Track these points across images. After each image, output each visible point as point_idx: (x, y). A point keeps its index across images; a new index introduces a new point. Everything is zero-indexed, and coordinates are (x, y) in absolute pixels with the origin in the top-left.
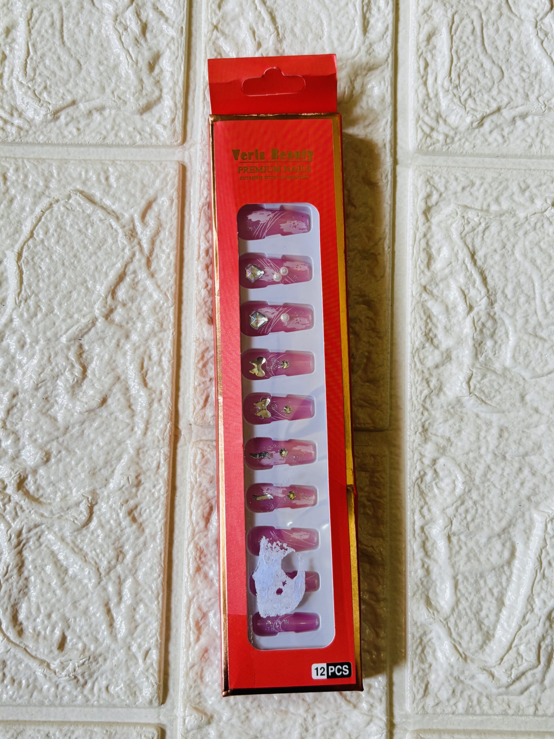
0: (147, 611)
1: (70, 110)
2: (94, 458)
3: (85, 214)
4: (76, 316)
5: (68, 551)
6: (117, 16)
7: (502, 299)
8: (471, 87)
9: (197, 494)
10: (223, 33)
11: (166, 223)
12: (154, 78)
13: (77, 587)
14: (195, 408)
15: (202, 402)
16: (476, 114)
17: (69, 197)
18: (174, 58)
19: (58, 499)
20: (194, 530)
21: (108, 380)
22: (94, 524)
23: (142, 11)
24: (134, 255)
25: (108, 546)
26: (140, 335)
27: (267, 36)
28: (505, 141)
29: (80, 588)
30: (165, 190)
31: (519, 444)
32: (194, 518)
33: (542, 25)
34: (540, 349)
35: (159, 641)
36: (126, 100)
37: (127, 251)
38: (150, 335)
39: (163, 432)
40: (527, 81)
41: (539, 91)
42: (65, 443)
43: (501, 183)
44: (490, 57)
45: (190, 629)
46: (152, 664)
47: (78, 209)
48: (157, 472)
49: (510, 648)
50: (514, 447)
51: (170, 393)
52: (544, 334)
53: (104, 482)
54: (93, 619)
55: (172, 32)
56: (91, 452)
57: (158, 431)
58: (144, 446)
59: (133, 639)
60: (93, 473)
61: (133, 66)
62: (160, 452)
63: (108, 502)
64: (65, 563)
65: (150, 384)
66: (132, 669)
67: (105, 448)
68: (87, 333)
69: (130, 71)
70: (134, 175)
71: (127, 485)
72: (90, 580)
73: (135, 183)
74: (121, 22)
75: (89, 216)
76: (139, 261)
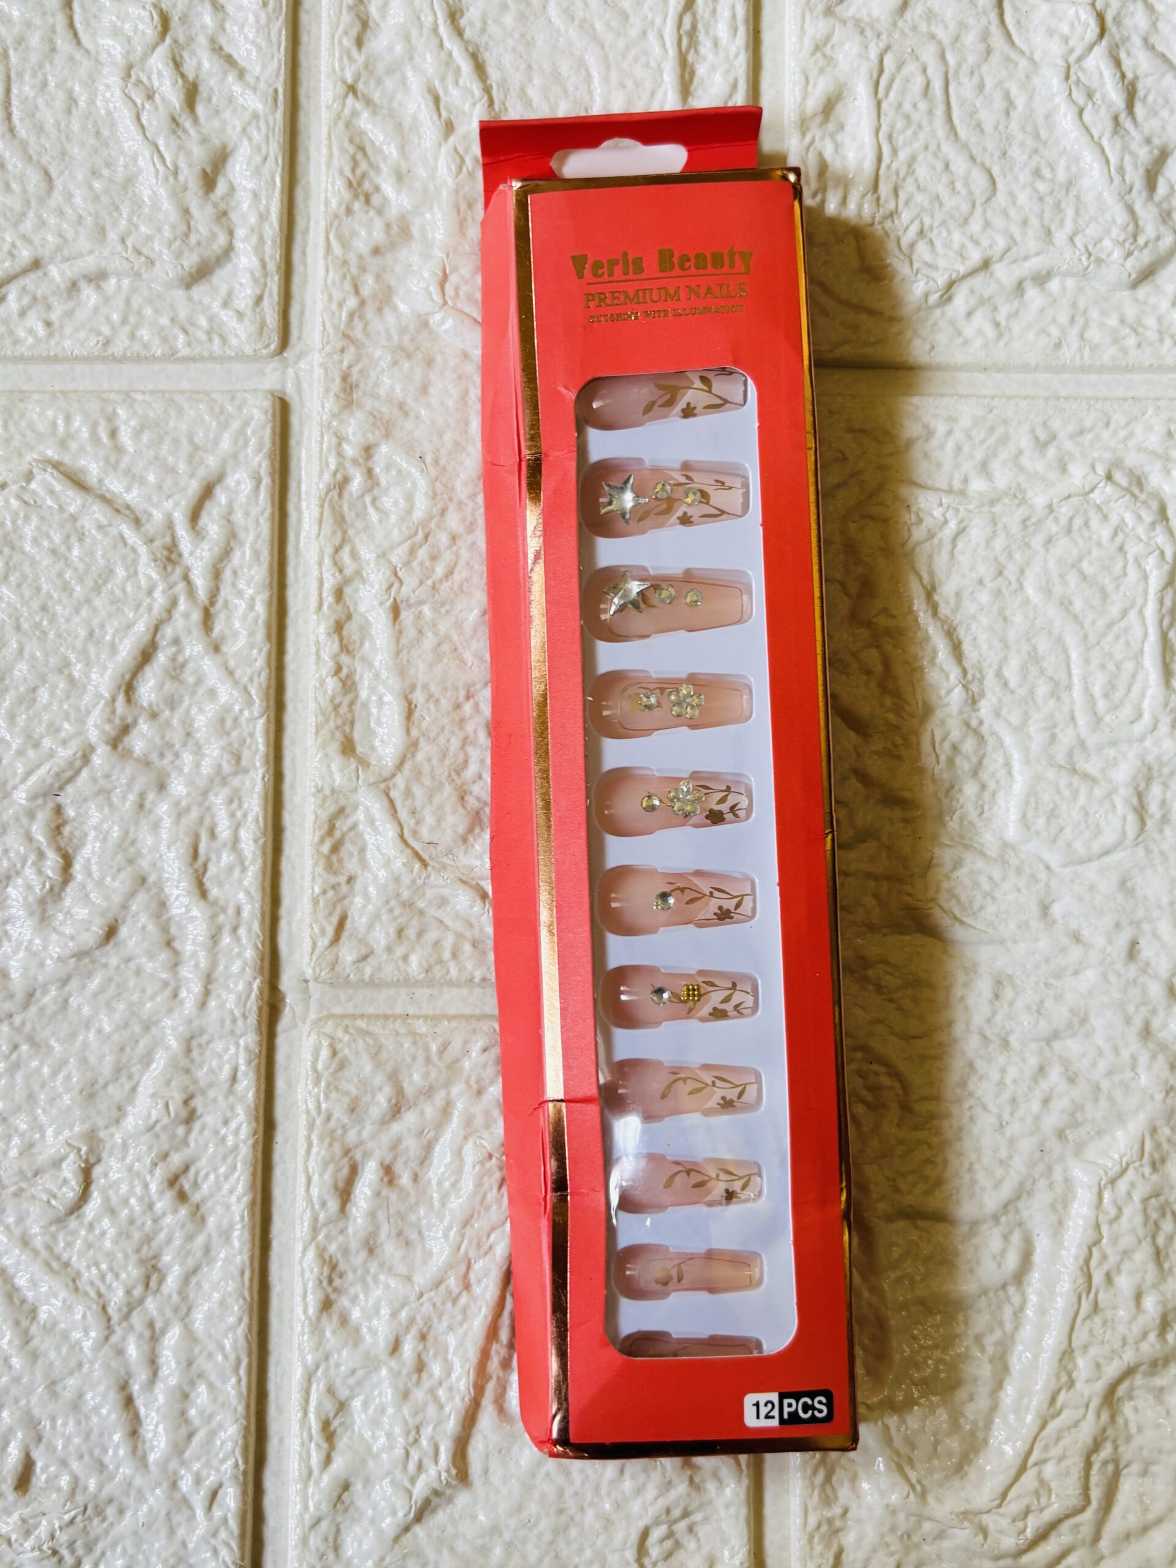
0: (214, 1400)
1: (29, 281)
2: (92, 1060)
3: (66, 515)
4: (47, 743)
5: (37, 1269)
6: (130, 67)
7: (997, 689)
8: (924, 215)
9: (321, 1139)
10: (368, 102)
11: (246, 530)
12: (215, 205)
13: (58, 1349)
14: (314, 945)
15: (330, 931)
16: (934, 275)
17: (29, 476)
18: (259, 159)
19: (14, 1153)
20: (315, 1219)
21: (119, 885)
22: (92, 1208)
23: (186, 55)
24: (174, 603)
25: (126, 1256)
26: (190, 783)
27: (467, 107)
28: (1000, 335)
29: (64, 1350)
30: (241, 457)
31: (1039, 1013)
32: (315, 1192)
33: (1080, 74)
34: (1082, 799)
35: (242, 1467)
36: (152, 256)
37: (157, 594)
38: (212, 781)
39: (243, 1000)
40: (1048, 199)
41: (1075, 221)
42: (27, 1029)
43: (992, 429)
44: (965, 147)
45: (311, 1438)
46: (225, 1520)
47: (49, 502)
48: (231, 1091)
49: (1022, 1469)
50: (1026, 1020)
51: (258, 912)
52: (1092, 767)
53: (115, 1113)
54: (95, 1420)
55: (254, 102)
56: (85, 1045)
57: (232, 997)
58: (202, 1032)
59: (183, 1463)
60: (90, 1093)
61: (166, 179)
62: (237, 1045)
63: (124, 1158)
64: (30, 1295)
65: (214, 892)
66: (181, 1532)
67: (116, 1037)
68: (70, 780)
69: (162, 192)
70: (172, 423)
71: (165, 1120)
72: (86, 1331)
73: (176, 441)
74: (139, 82)
75: (74, 518)
76: (186, 616)
